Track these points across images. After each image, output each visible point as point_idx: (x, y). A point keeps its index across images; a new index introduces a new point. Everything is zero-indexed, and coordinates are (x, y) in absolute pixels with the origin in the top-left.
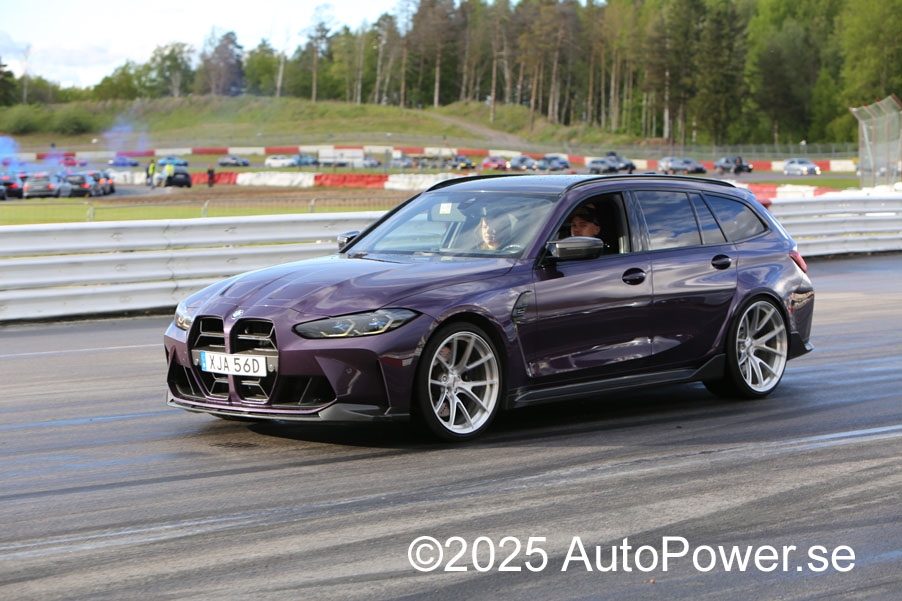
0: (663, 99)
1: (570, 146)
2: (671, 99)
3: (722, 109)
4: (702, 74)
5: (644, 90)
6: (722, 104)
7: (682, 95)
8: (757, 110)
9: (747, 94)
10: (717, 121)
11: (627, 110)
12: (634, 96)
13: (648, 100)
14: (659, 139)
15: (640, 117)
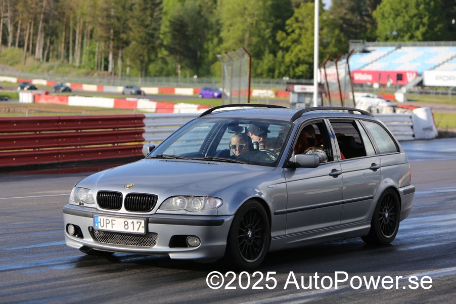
0: (109, 47)
1: (49, 75)
2: (114, 47)
3: (145, 54)
4: (133, 32)
5: (96, 41)
6: (146, 51)
7: (121, 45)
8: (168, 56)
9: (161, 45)
10: (142, 62)
11: (86, 54)
12: (90, 45)
13: (99, 46)
14: (106, 72)
15: (94, 58)
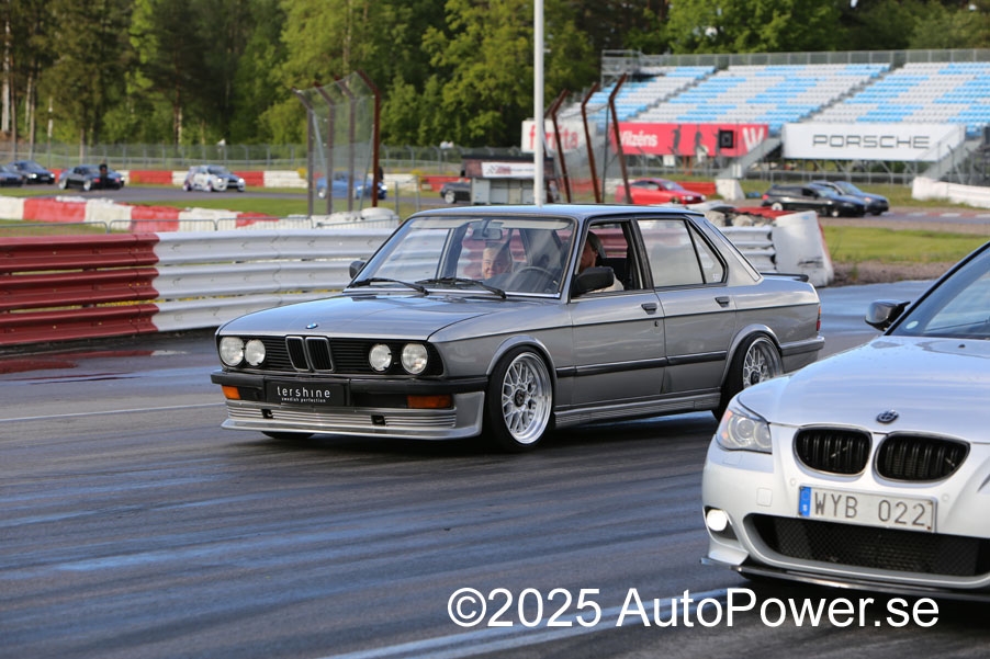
2: (13, 70)
3: (95, 87)
4: (63, 31)
7: (32, 63)
9: (135, 63)
10: (86, 105)
